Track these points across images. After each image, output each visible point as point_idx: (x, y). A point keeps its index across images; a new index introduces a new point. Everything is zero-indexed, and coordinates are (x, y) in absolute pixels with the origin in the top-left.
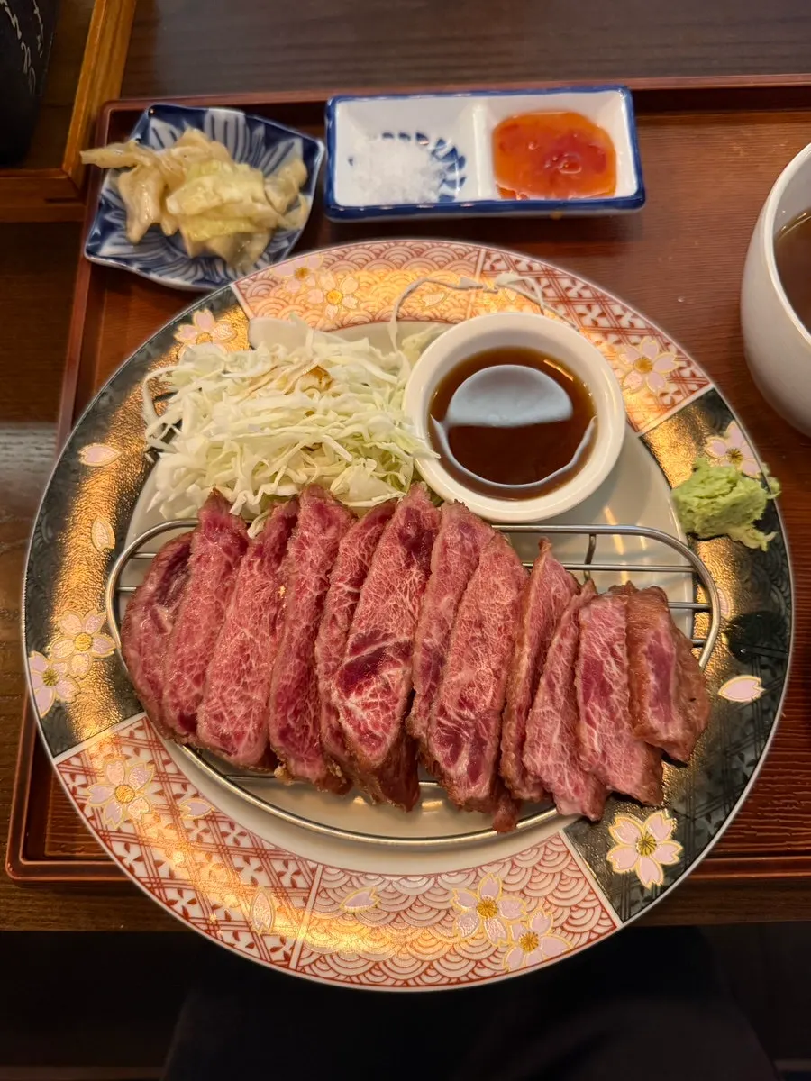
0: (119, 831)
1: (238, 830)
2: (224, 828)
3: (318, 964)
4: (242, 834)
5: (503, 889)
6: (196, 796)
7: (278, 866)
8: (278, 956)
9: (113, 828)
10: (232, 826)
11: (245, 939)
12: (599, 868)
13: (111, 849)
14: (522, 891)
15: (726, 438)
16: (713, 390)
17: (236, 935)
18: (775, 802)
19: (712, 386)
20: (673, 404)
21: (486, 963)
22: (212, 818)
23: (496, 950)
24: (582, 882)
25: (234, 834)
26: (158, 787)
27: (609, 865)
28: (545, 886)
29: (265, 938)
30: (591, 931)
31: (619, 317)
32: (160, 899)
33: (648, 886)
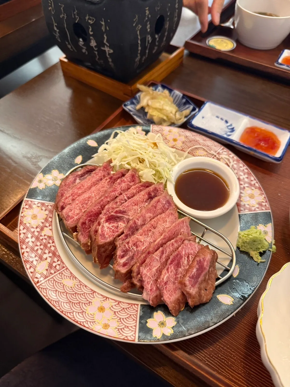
0: (25, 224)
1: (54, 244)
2: (51, 241)
3: (44, 290)
4: (54, 246)
5: (110, 308)
6: (51, 230)
7: (56, 260)
8: (36, 280)
9: (25, 222)
10: (53, 242)
11: (32, 270)
12: (142, 321)
13: (20, 226)
14: (115, 312)
15: (266, 227)
16: (270, 212)
17: (30, 267)
18: (220, 355)
19: (270, 211)
20: (255, 210)
21: (89, 323)
22: (50, 237)
23: (95, 322)
24: (135, 321)
25: (52, 245)
26: (43, 221)
27: (147, 322)
28: (123, 315)
29: (37, 273)
30: (127, 337)
31: (252, 181)
32: (21, 246)
33: (154, 336)
